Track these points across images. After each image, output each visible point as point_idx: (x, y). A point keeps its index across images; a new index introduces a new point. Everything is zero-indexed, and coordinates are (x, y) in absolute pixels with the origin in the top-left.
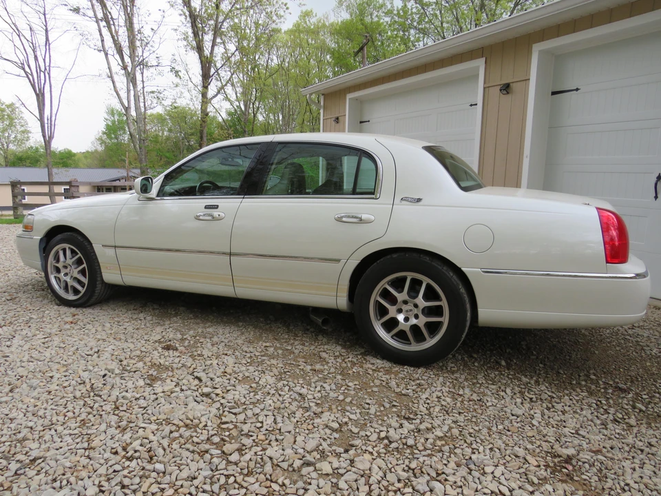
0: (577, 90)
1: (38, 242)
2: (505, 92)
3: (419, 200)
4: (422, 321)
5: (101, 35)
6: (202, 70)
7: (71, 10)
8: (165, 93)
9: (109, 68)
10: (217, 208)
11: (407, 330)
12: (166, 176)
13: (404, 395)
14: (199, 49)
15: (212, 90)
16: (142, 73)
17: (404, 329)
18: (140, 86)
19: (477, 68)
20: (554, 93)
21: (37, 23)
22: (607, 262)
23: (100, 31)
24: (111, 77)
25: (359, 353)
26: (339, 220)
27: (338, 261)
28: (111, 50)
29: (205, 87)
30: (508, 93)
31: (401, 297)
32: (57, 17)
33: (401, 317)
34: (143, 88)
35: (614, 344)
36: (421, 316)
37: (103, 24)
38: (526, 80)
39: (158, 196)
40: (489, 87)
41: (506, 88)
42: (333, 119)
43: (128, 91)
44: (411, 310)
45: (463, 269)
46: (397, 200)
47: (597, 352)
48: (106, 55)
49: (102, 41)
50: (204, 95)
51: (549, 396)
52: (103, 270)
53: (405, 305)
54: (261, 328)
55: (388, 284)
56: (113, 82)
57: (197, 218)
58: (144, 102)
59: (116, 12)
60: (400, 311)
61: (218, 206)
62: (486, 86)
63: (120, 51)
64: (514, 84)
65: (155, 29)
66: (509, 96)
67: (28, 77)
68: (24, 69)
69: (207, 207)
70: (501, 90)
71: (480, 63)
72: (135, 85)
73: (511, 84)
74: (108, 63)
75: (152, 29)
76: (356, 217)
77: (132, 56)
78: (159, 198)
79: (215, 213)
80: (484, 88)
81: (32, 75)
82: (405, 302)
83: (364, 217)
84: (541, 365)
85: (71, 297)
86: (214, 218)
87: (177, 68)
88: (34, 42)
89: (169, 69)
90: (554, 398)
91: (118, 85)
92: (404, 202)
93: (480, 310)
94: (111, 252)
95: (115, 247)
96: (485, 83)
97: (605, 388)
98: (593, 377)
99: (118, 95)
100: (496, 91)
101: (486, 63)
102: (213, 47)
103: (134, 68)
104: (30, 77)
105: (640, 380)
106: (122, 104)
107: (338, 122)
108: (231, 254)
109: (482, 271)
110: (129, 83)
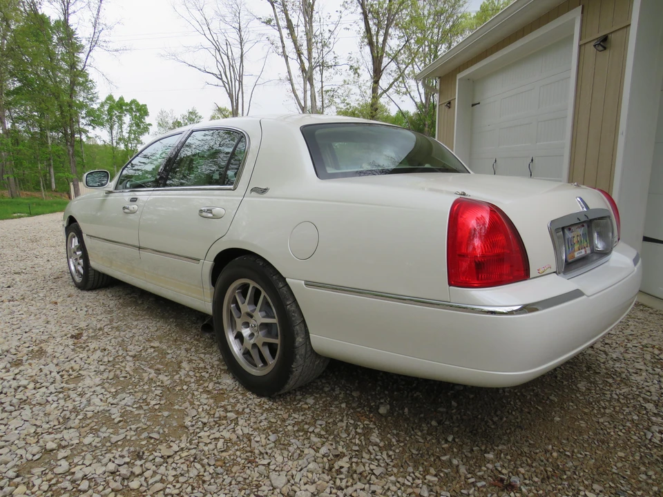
2: (601, 48)
4: (260, 340)
5: (282, 42)
6: (373, 64)
7: (264, 22)
8: (339, 91)
9: (289, 72)
14: (371, 44)
16: (322, 74)
17: (248, 347)
18: (317, 85)
21: (233, 37)
22: (450, 284)
23: (281, 38)
24: (290, 80)
29: (376, 82)
30: (605, 48)
31: (245, 307)
33: (246, 333)
34: (322, 87)
36: (260, 334)
39: (116, 188)
40: (585, 44)
41: (603, 43)
42: (446, 104)
43: (305, 92)
45: (287, 279)
48: (287, 60)
49: (284, 47)
50: (374, 90)
52: (90, 258)
53: (250, 319)
56: (292, 85)
57: (124, 211)
58: (322, 101)
59: (297, 18)
60: (247, 325)
62: (582, 42)
63: (299, 54)
64: (613, 34)
65: (332, 30)
67: (225, 86)
68: (221, 79)
70: (595, 46)
71: (576, 14)
72: (312, 85)
73: (610, 36)
74: (288, 67)
75: (330, 31)
76: (211, 212)
77: (309, 59)
78: (116, 191)
79: (134, 207)
80: (580, 46)
81: (228, 84)
82: (250, 315)
83: (217, 210)
84: (434, 423)
85: (78, 279)
86: (131, 213)
87: (355, 65)
88: (230, 54)
89: (348, 67)
91: (296, 86)
93: (311, 335)
96: (580, 39)
97: (482, 478)
98: (490, 456)
99: (296, 96)
100: (590, 49)
101: (582, 13)
102: (385, 41)
103: (312, 68)
104: (227, 86)
105: (565, 477)
106: (300, 104)
107: (449, 107)
108: (139, 248)
109: (305, 284)
110: (305, 84)
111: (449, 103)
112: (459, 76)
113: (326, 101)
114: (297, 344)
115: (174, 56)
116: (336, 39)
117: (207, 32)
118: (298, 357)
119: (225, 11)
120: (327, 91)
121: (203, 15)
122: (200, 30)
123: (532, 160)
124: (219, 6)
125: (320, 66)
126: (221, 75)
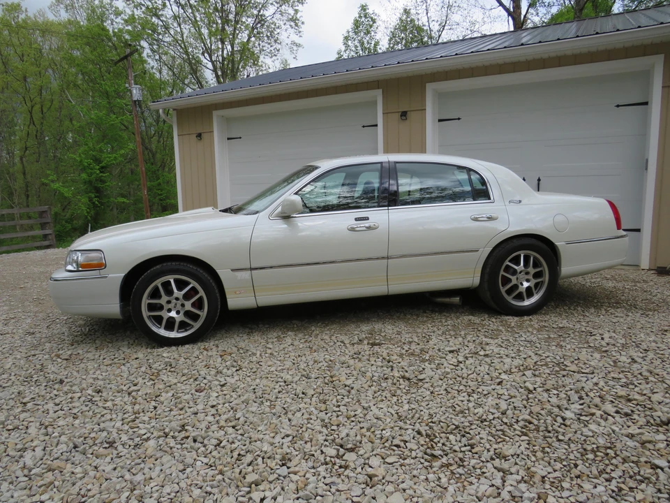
0: (459, 119)
1: (120, 280)
2: (404, 118)
4: (532, 283)
10: (368, 219)
11: (523, 291)
19: (375, 97)
20: (440, 121)
27: (478, 251)
31: (519, 269)
33: (519, 283)
36: (532, 280)
38: (423, 110)
40: (388, 113)
42: (194, 135)
44: (524, 277)
45: (556, 244)
46: (507, 202)
52: (230, 296)
55: (510, 262)
57: (352, 229)
62: (385, 111)
64: (411, 112)
66: (406, 121)
69: (356, 219)
71: (378, 94)
73: (408, 112)
80: (384, 114)
82: (521, 272)
86: (370, 229)
92: (511, 204)
93: (562, 269)
94: (243, 275)
95: (252, 269)
96: (383, 109)
100: (396, 117)
101: (383, 94)
108: (388, 258)
109: (567, 243)
111: (200, 134)
112: (216, 114)
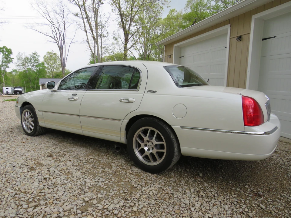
0: (275, 37)
1: (19, 108)
2: (239, 40)
3: (155, 92)
4: (155, 151)
5: (84, 24)
6: (125, 37)
7: (74, 15)
8: (110, 47)
9: (87, 38)
10: (76, 95)
11: (148, 154)
12: (62, 81)
13: (135, 187)
14: (124, 28)
15: (129, 46)
16: (101, 40)
17: (147, 154)
18: (100, 45)
19: (227, 30)
20: (263, 39)
21: (61, 20)
22: (245, 125)
23: (84, 23)
24: (88, 41)
25: (130, 164)
26: (121, 101)
27: (120, 120)
28: (88, 30)
29: (126, 44)
30: (240, 40)
31: (146, 138)
32: (68, 18)
33: (146, 149)
34: (102, 45)
35: (272, 169)
36: (154, 149)
37: (85, 20)
38: (249, 34)
39: (58, 89)
40: (232, 38)
41: (240, 38)
42: (168, 56)
43: (95, 47)
44: (151, 145)
45: (172, 126)
46: (146, 91)
47: (259, 173)
48: (86, 33)
49: (85, 27)
50: (125, 48)
51: (213, 195)
52: (39, 121)
53: (148, 143)
54: (96, 150)
55: (141, 133)
56: (89, 44)
57: (69, 99)
58: (102, 51)
59: (91, 15)
60: (146, 145)
61: (77, 94)
62: (231, 37)
63: (92, 30)
64: (243, 36)
65: (106, 21)
66: (241, 42)
67: (57, 43)
68: (55, 39)
69: (73, 95)
70: (237, 39)
71: (228, 27)
72: (97, 44)
73: (242, 36)
74: (87, 36)
75: (105, 21)
76: (128, 100)
77: (97, 33)
78: (59, 91)
79: (75, 97)
80: (230, 39)
82: (148, 141)
83: (130, 99)
84: (221, 178)
85: (29, 132)
86: (75, 100)
87: (116, 37)
88: (59, 28)
89: (113, 37)
90: (215, 196)
91: (90, 45)
92: (149, 93)
93: (181, 147)
94: (40, 113)
95: (42, 111)
96: (230, 36)
97: (249, 194)
98: (247, 187)
99: (91, 49)
100: (235, 40)
101: (231, 26)
102: (129, 27)
103: (97, 37)
104: (57, 42)
105: (274, 190)
106: (92, 52)
107: (170, 58)
108: (80, 116)
109: (181, 128)
110: (95, 44)
111: (170, 56)
112: (175, 45)
113: (104, 51)
114: (175, 151)
115: (32, 27)
116: (109, 25)
117: (48, 18)
118: (175, 156)
119: (57, 9)
120: (104, 47)
121: (47, 10)
122: (45, 16)
123: (208, 80)
124: (54, 6)
125: (100, 36)
126: (55, 37)
